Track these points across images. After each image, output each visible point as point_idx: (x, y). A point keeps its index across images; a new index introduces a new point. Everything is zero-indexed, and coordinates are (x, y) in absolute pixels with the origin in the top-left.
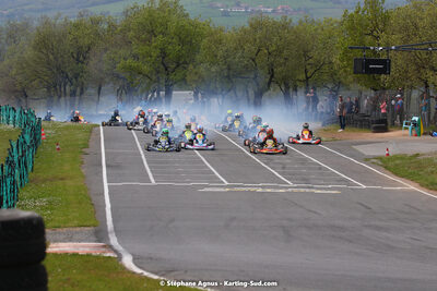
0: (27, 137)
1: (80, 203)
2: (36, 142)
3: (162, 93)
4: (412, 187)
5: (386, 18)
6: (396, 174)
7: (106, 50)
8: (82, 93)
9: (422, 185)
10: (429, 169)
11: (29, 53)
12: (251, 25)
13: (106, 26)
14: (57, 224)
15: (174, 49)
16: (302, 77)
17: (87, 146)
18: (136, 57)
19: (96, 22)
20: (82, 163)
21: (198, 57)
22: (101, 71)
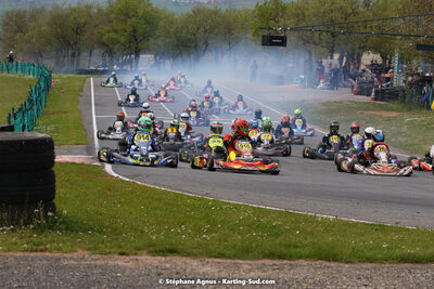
0: (42, 84)
1: (77, 129)
3: (133, 56)
5: (284, 9)
7: (96, 26)
8: (79, 55)
11: (45, 28)
12: (194, 12)
13: (96, 11)
15: (142, 27)
17: (82, 91)
18: (116, 32)
19: (89, 7)
20: (78, 102)
21: (157, 33)
22: (92, 40)
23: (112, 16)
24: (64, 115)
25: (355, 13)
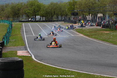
0: (10, 27)
1: (21, 40)
2: (12, 27)
3: (34, 16)
4: (82, 35)
5: (76, 2)
6: (79, 33)
7: (24, 9)
8: (19, 17)
9: (84, 35)
10: (85, 32)
11: (9, 10)
12: (51, 4)
13: (23, 4)
14: (17, 45)
15: (36, 9)
16: (60, 13)
17: (21, 28)
18: (29, 10)
19: (22, 3)
20: (20, 31)
21: (41, 10)
22: (23, 13)
23: (28, 6)
24: (17, 36)
25: (95, 3)
